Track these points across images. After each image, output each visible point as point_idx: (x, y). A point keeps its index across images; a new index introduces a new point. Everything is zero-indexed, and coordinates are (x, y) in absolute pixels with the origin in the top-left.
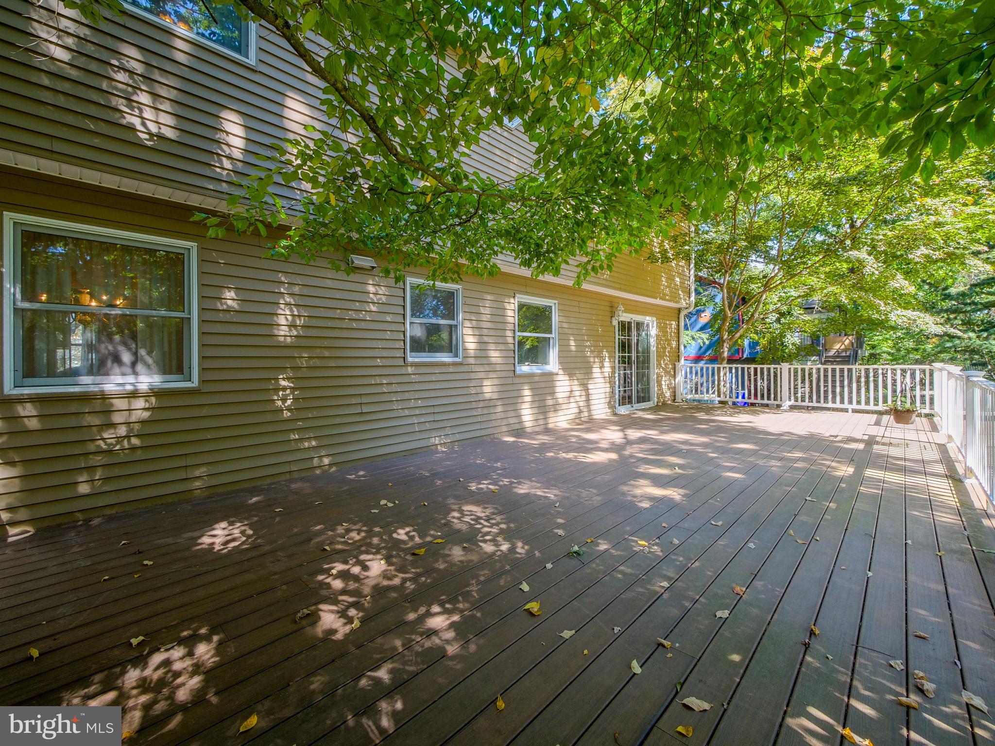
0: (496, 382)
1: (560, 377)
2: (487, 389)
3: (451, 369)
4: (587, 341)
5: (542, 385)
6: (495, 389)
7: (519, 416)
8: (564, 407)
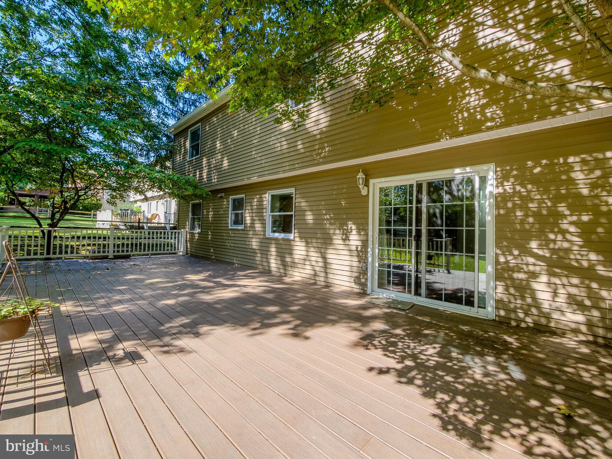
0: (258, 240)
1: (298, 243)
2: (254, 244)
3: (241, 232)
4: (326, 214)
5: (284, 247)
6: (257, 244)
7: (269, 263)
8: (299, 266)
